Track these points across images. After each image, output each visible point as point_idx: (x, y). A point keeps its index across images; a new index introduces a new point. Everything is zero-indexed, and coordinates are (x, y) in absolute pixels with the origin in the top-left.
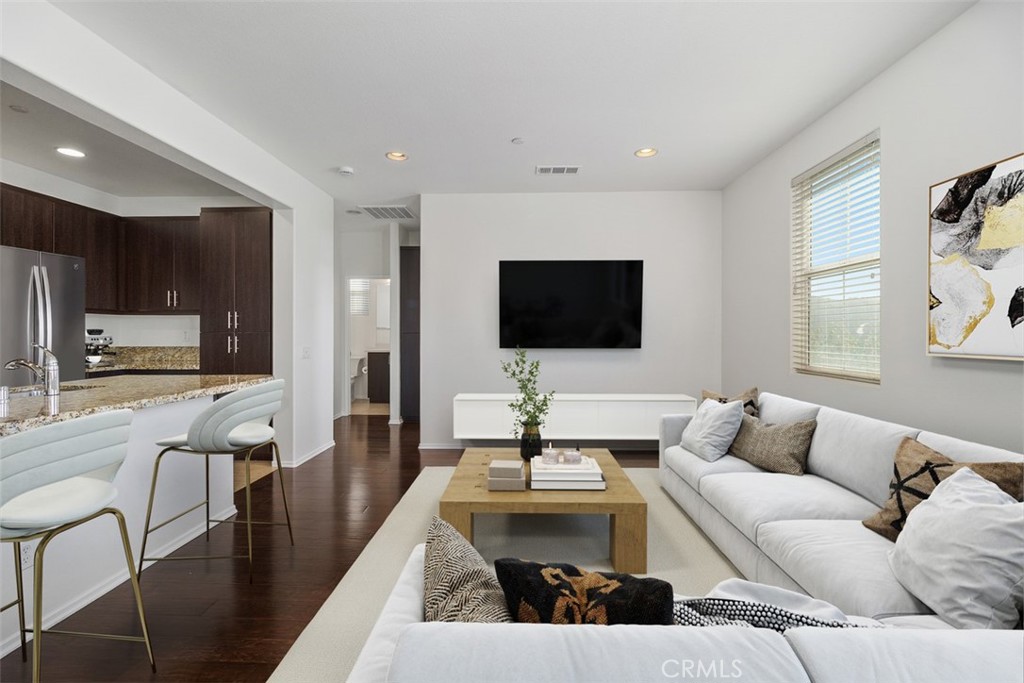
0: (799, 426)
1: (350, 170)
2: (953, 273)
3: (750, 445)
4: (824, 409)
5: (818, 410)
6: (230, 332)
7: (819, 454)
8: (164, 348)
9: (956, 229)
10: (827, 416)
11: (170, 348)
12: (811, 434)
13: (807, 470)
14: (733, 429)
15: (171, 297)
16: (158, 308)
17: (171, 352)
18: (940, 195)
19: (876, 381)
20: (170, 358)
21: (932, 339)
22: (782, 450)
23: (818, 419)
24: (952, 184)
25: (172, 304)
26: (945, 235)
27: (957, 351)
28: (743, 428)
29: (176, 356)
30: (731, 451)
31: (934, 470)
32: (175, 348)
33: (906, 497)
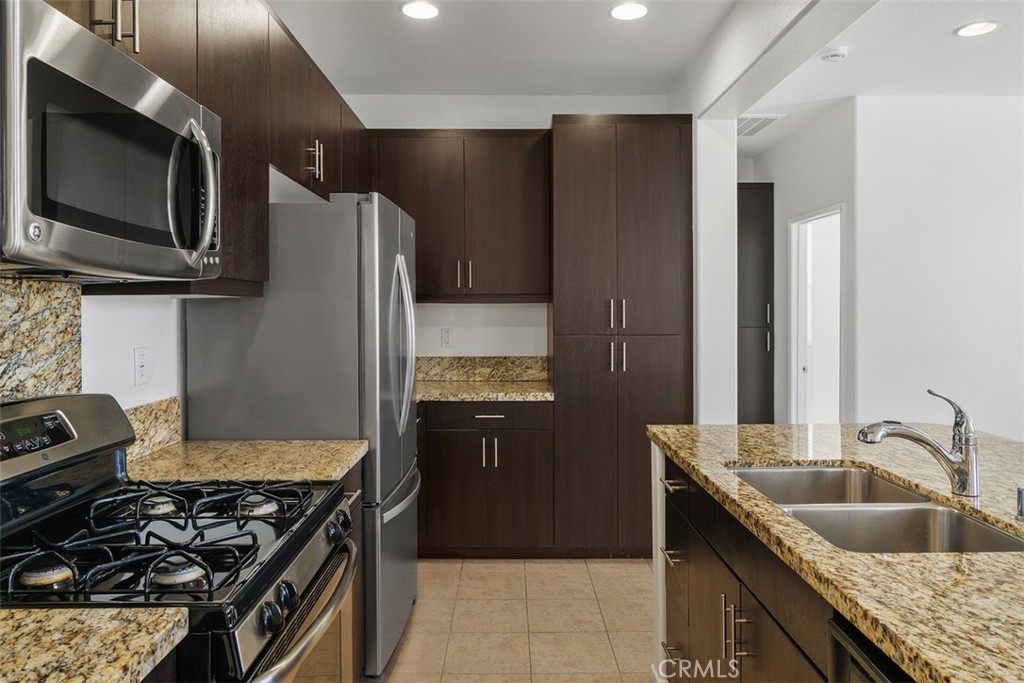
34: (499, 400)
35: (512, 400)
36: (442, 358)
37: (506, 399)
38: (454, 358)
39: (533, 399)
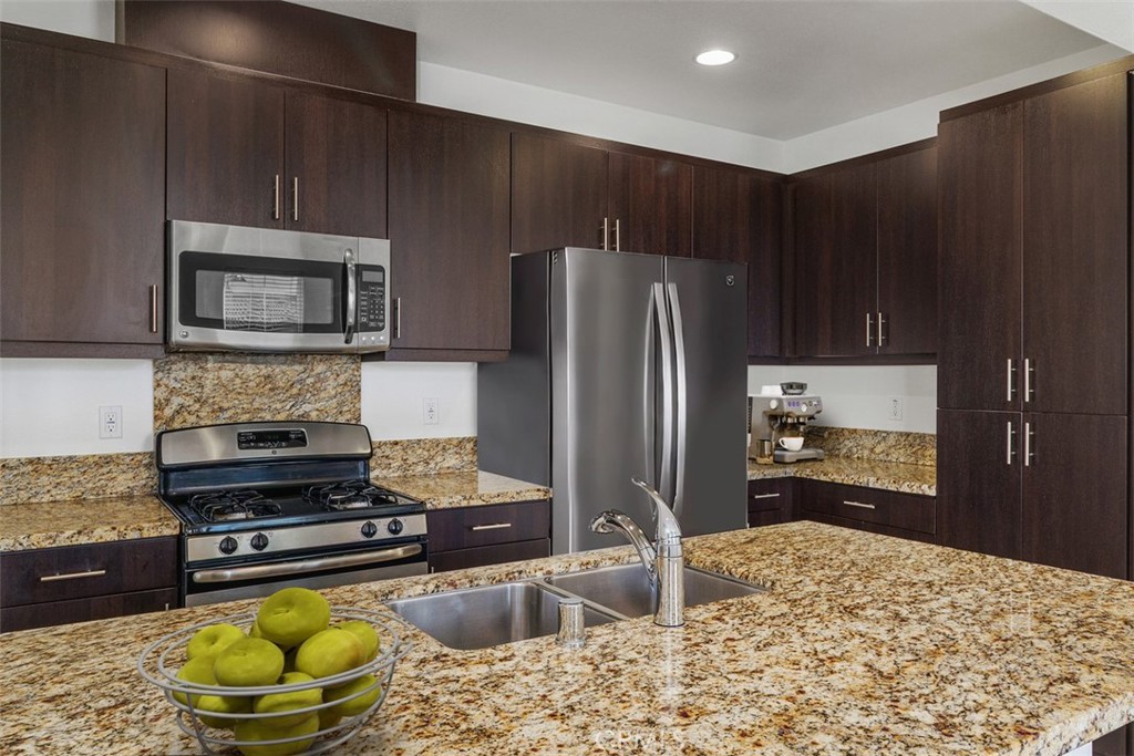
6: (1016, 411)
8: (855, 430)
11: (866, 432)
15: (874, 326)
16: (849, 350)
17: (868, 442)
20: (866, 453)
25: (874, 342)
29: (877, 450)
32: (876, 433)
34: (871, 486)
35: (884, 488)
36: (888, 433)
37: (878, 486)
38: (901, 434)
39: (908, 491)
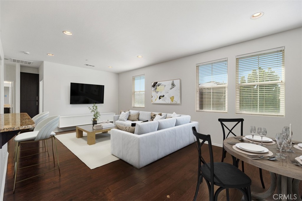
0: (137, 114)
1: (28, 53)
2: (154, 93)
3: (131, 118)
4: (140, 111)
5: (139, 112)
7: (140, 117)
9: (154, 88)
10: (141, 112)
12: (139, 115)
13: (139, 120)
14: (128, 116)
18: (153, 84)
19: (144, 108)
21: (152, 101)
22: (136, 118)
23: (140, 113)
24: (154, 83)
26: (153, 89)
27: (154, 103)
28: (129, 116)
30: (128, 120)
31: (155, 115)
33: (153, 119)
